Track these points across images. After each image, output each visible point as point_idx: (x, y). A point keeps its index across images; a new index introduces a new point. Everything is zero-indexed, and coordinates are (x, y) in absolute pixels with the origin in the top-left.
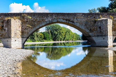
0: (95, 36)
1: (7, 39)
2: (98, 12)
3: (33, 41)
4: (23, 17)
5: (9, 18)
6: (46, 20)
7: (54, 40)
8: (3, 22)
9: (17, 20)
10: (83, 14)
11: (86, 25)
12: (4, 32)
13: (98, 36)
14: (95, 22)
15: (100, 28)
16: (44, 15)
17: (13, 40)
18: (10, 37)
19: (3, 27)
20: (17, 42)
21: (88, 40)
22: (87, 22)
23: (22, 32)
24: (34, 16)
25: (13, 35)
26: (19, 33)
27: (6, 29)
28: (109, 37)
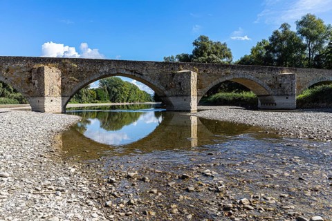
0: (172, 96)
1: (38, 99)
2: (177, 60)
3: (80, 103)
4: (64, 65)
5: (42, 65)
6: (101, 71)
7: (113, 101)
8: (30, 72)
9: (54, 69)
10: (157, 63)
11: (159, 79)
12: (32, 87)
13: (177, 96)
14: (173, 75)
15: (180, 84)
16: (97, 63)
17: (47, 100)
18: (42, 95)
19: (31, 78)
20: (54, 103)
21: (163, 102)
22: (161, 75)
23: (63, 88)
24: (81, 63)
25: (47, 92)
26: (58, 90)
27: (36, 82)
28: (192, 97)
